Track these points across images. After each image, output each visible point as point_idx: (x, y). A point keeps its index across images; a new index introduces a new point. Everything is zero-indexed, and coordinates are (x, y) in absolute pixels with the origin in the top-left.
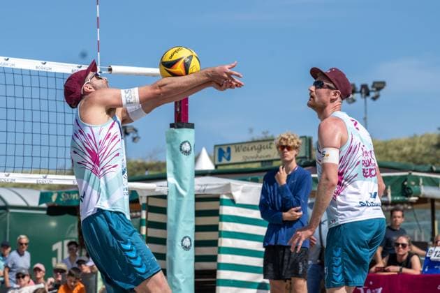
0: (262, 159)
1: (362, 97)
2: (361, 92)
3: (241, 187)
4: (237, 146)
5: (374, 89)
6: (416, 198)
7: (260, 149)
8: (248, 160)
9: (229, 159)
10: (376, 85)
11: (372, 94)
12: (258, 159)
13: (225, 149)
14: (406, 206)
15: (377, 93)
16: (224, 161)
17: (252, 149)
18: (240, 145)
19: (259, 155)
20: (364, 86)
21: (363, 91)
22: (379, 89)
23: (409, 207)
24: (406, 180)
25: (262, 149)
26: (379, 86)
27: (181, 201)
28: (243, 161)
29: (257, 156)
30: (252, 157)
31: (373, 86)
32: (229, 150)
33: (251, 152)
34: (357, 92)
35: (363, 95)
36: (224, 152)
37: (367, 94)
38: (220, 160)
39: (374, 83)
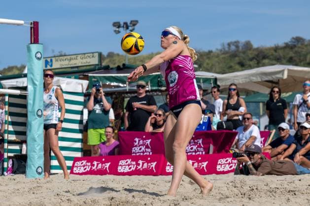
0: (72, 66)
1: (124, 30)
2: (123, 27)
3: (66, 81)
4: (57, 58)
5: (131, 25)
6: (165, 88)
7: (70, 60)
8: (63, 67)
9: (51, 66)
10: (133, 23)
11: (130, 28)
12: (69, 66)
13: (49, 60)
14: (158, 93)
15: (133, 27)
16: (49, 67)
17: (65, 60)
18: (58, 58)
19: (70, 63)
20: (125, 23)
21: (125, 26)
22: (134, 25)
23: (160, 94)
24: (159, 77)
25: (72, 60)
26: (134, 23)
27: (36, 88)
28: (60, 67)
29: (69, 64)
30: (66, 65)
31: (131, 23)
32: (51, 60)
33: (65, 61)
34: (121, 27)
35: (125, 29)
36: (48, 62)
37: (127, 28)
38: (46, 66)
39: (131, 21)
